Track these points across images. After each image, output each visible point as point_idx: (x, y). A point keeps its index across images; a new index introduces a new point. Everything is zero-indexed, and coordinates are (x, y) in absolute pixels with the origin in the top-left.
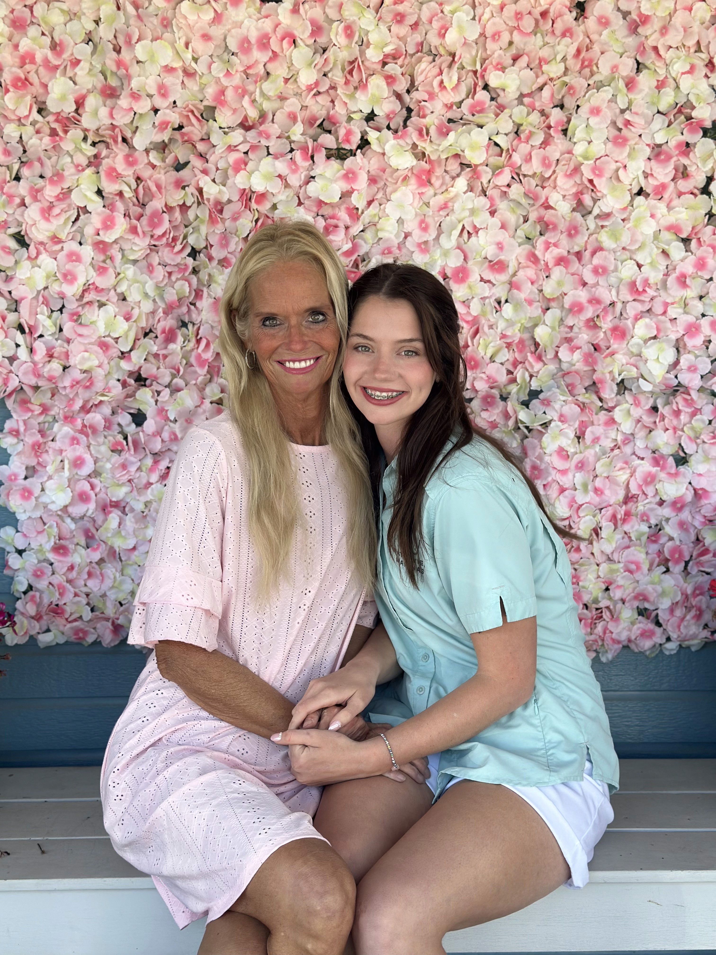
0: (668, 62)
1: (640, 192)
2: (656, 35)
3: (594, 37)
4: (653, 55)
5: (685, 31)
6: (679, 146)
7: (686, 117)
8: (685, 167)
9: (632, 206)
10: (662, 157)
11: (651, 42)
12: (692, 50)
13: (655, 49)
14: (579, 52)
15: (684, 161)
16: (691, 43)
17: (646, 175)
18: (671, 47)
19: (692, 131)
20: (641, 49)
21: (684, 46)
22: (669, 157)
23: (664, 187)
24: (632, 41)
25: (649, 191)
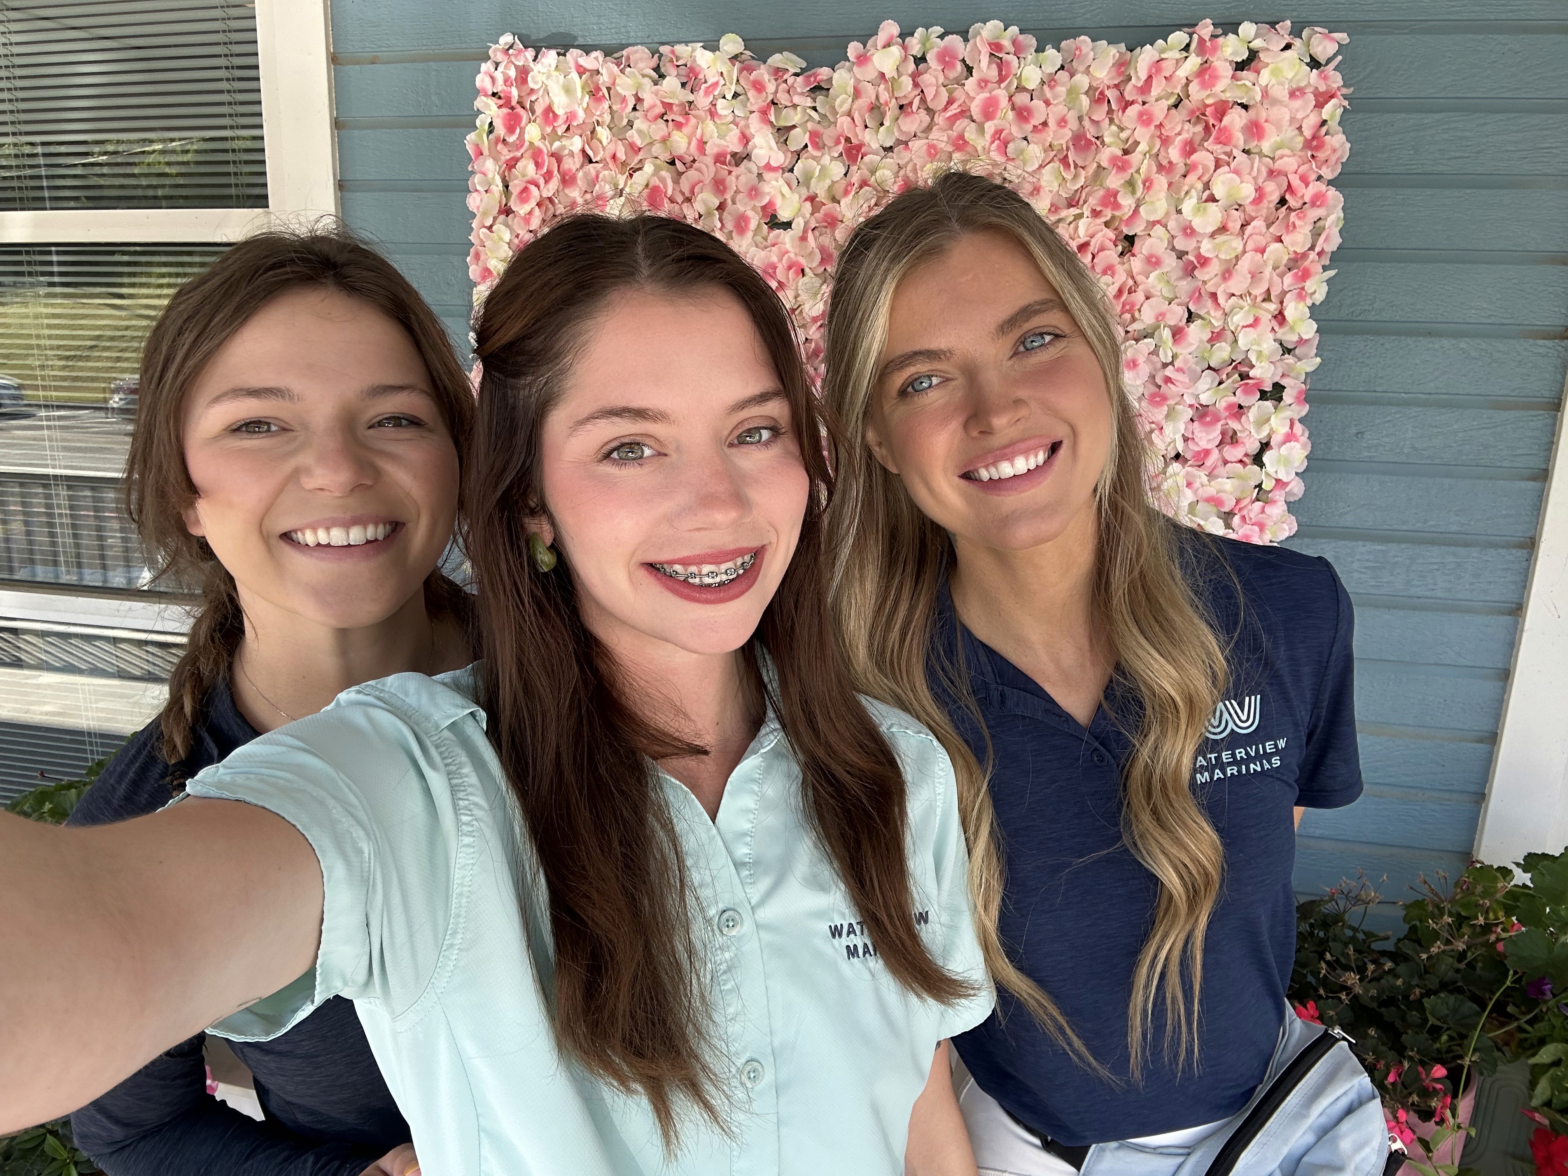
0: (1227, 310)
1: (1178, 456)
2: (1217, 279)
3: (1140, 278)
4: (1209, 303)
5: (1252, 277)
6: (1229, 407)
7: (1240, 375)
8: (1235, 432)
9: (1165, 473)
10: (1208, 419)
11: (1210, 288)
12: (1259, 299)
13: (1214, 296)
14: (1120, 292)
15: (1234, 425)
16: (1259, 291)
17: (1186, 439)
18: (1233, 295)
19: (1247, 391)
20: (1197, 295)
21: (1250, 294)
22: (1217, 419)
23: (1207, 452)
24: (1185, 286)
25: (1188, 456)
